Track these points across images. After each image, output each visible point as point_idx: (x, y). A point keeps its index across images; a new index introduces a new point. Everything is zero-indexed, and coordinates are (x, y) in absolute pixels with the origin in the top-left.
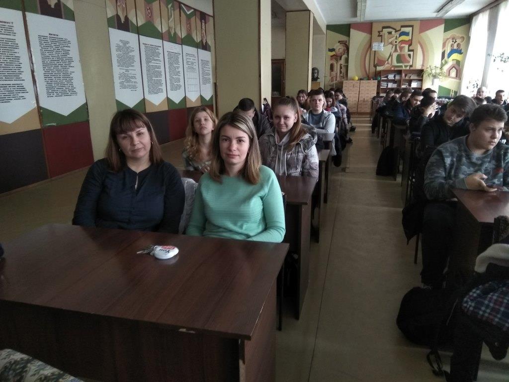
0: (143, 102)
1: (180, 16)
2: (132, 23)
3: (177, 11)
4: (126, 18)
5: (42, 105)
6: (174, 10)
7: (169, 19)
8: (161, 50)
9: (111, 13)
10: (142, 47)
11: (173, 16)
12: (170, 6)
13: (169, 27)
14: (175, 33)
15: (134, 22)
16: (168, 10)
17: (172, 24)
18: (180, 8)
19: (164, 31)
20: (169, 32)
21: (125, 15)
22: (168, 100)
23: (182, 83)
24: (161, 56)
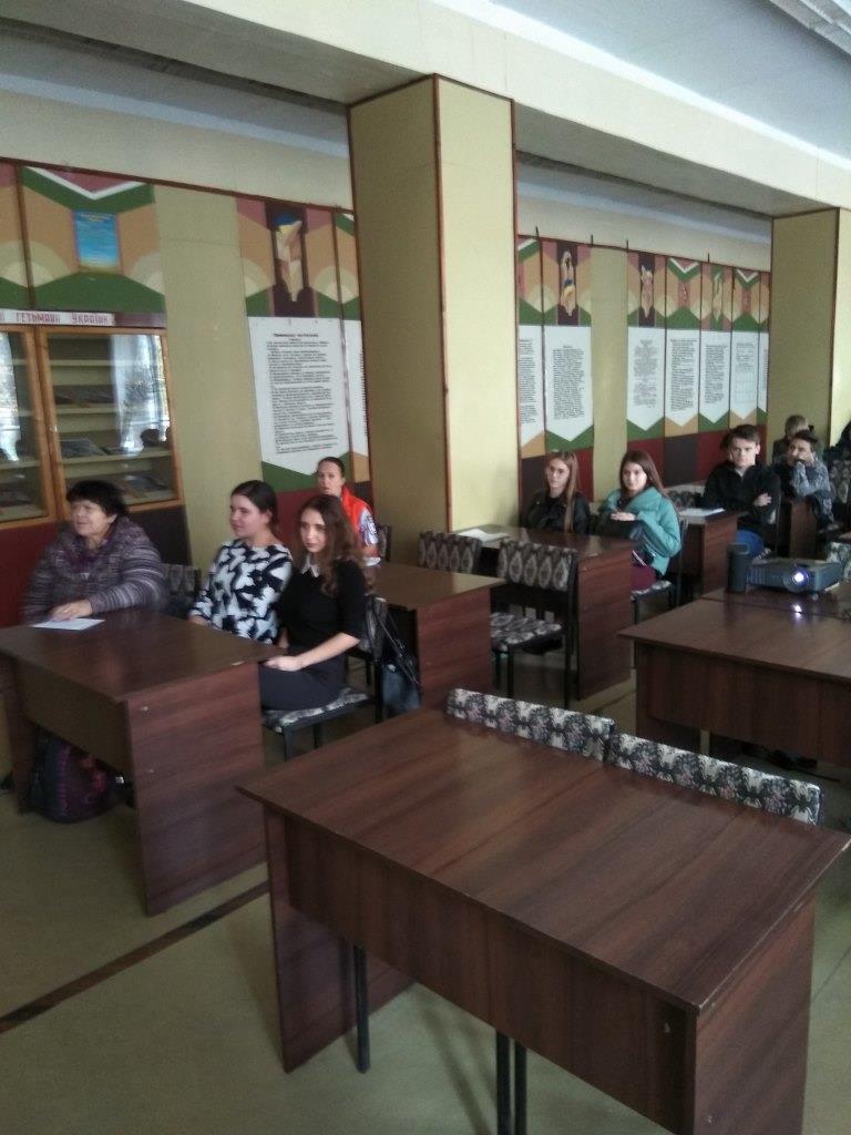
0: (662, 422)
1: (733, 287)
2: (659, 314)
3: (729, 283)
4: (652, 310)
5: (550, 428)
6: (723, 281)
7: (713, 296)
8: (696, 345)
9: (632, 307)
10: (670, 345)
11: (720, 291)
12: (717, 278)
13: (713, 310)
14: (722, 316)
15: (662, 312)
16: (713, 284)
17: (717, 303)
18: (734, 276)
19: (704, 316)
20: (712, 316)
21: (651, 304)
22: (701, 418)
23: (725, 390)
24: (696, 355)
